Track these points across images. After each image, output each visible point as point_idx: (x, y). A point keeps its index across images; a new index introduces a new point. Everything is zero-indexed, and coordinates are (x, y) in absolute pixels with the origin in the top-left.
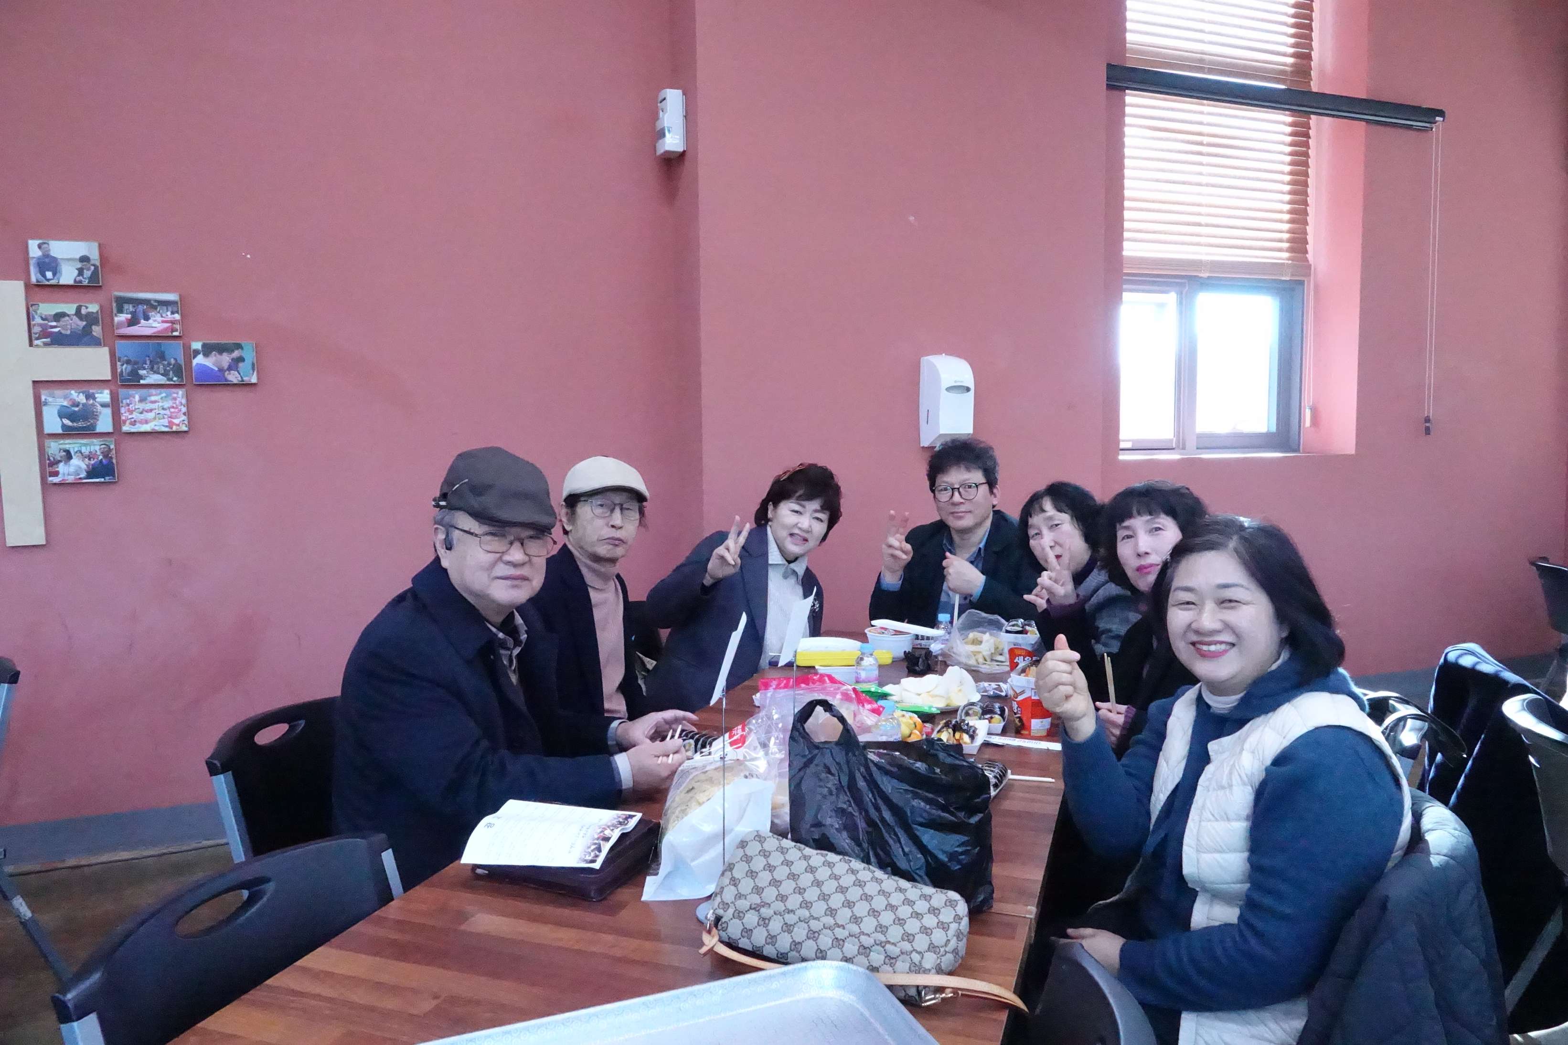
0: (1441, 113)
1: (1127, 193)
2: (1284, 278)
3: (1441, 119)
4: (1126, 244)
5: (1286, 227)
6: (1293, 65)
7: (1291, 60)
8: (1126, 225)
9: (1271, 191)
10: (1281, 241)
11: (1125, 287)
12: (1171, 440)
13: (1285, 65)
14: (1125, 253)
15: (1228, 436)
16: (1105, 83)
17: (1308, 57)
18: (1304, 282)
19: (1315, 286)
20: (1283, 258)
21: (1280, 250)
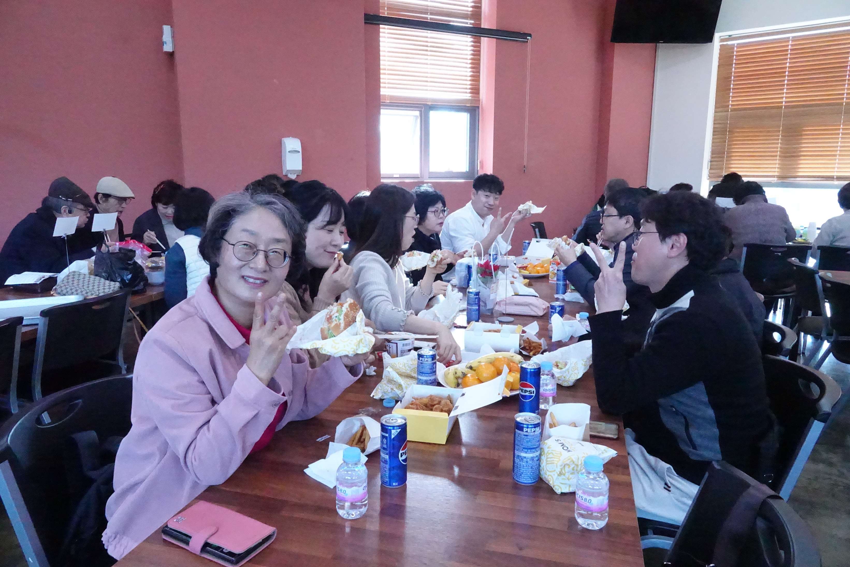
0: (530, 35)
1: (381, 67)
2: (467, 105)
3: (530, 38)
4: (381, 89)
5: (469, 83)
6: (472, 11)
7: (471, 9)
8: (381, 81)
9: (461, 67)
10: (466, 89)
11: (381, 107)
12: (418, 174)
13: (468, 11)
14: (381, 93)
15: (446, 173)
16: (364, 21)
17: (480, 8)
18: (478, 107)
19: (482, 108)
20: (468, 96)
21: (466, 93)
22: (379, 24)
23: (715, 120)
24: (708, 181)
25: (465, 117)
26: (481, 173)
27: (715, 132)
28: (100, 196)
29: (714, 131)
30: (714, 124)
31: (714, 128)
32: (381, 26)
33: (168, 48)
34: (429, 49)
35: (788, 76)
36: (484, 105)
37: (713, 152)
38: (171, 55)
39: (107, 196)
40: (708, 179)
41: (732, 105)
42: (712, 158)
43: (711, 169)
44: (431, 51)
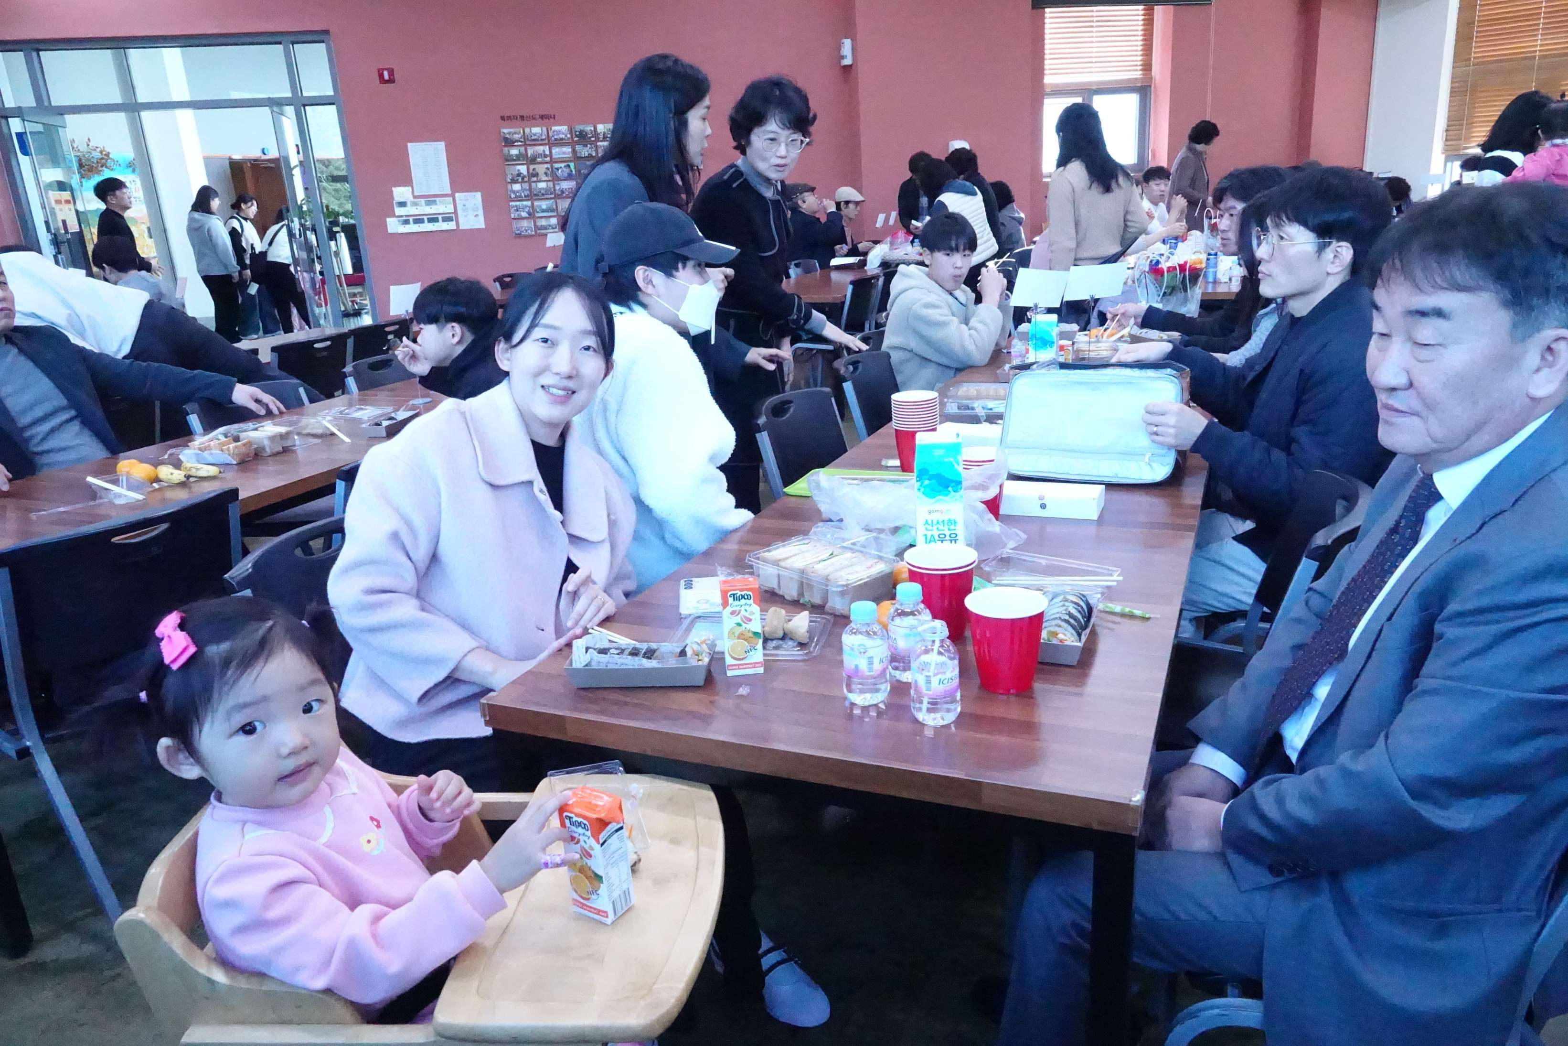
1: (1046, 51)
2: (1137, 85)
4: (1046, 77)
5: (1140, 58)
8: (1045, 67)
10: (1137, 65)
11: (1045, 97)
18: (1150, 86)
19: (1155, 87)
20: (1138, 74)
21: (1136, 70)
22: (1044, 8)
23: (1453, 78)
24: (1444, 156)
25: (1133, 99)
26: (1152, 165)
27: (1453, 93)
28: (842, 204)
29: (1451, 92)
30: (1452, 82)
31: (1452, 88)
32: (1047, 10)
33: (847, 61)
34: (1094, 24)
35: (1544, 18)
36: (1157, 82)
37: (1450, 119)
38: (847, 68)
39: (847, 203)
40: (1443, 153)
41: (1474, 58)
42: (1448, 126)
43: (1446, 140)
44: (1097, 27)
